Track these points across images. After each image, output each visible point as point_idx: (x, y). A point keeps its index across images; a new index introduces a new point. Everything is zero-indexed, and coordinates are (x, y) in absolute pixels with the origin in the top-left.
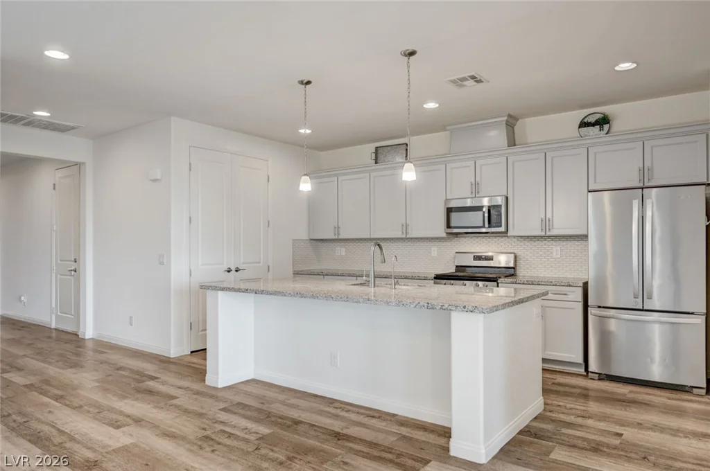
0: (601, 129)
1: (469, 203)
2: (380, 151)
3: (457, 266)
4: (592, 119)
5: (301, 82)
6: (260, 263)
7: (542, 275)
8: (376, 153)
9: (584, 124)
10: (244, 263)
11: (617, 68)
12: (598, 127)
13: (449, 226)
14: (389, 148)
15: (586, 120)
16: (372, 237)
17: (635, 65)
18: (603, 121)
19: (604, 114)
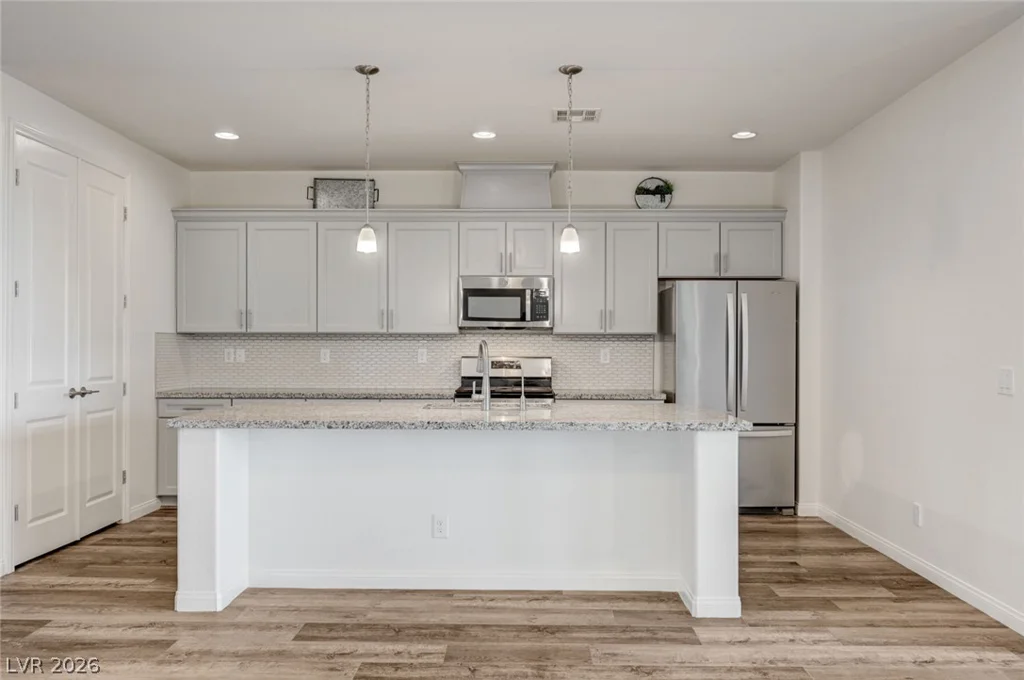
0: (663, 200)
1: (495, 284)
2: (320, 186)
3: (463, 378)
4: (652, 186)
5: (361, 70)
6: (111, 378)
7: (585, 388)
8: (314, 188)
9: (641, 191)
10: (92, 379)
11: (735, 136)
12: (659, 196)
13: (466, 317)
14: (338, 183)
15: (643, 185)
16: (320, 331)
17: (753, 135)
18: (664, 190)
19: (666, 182)
